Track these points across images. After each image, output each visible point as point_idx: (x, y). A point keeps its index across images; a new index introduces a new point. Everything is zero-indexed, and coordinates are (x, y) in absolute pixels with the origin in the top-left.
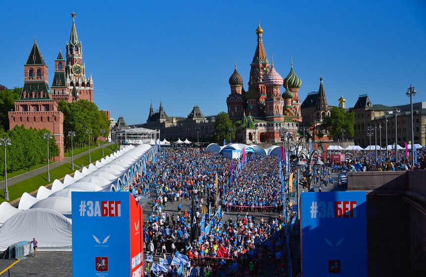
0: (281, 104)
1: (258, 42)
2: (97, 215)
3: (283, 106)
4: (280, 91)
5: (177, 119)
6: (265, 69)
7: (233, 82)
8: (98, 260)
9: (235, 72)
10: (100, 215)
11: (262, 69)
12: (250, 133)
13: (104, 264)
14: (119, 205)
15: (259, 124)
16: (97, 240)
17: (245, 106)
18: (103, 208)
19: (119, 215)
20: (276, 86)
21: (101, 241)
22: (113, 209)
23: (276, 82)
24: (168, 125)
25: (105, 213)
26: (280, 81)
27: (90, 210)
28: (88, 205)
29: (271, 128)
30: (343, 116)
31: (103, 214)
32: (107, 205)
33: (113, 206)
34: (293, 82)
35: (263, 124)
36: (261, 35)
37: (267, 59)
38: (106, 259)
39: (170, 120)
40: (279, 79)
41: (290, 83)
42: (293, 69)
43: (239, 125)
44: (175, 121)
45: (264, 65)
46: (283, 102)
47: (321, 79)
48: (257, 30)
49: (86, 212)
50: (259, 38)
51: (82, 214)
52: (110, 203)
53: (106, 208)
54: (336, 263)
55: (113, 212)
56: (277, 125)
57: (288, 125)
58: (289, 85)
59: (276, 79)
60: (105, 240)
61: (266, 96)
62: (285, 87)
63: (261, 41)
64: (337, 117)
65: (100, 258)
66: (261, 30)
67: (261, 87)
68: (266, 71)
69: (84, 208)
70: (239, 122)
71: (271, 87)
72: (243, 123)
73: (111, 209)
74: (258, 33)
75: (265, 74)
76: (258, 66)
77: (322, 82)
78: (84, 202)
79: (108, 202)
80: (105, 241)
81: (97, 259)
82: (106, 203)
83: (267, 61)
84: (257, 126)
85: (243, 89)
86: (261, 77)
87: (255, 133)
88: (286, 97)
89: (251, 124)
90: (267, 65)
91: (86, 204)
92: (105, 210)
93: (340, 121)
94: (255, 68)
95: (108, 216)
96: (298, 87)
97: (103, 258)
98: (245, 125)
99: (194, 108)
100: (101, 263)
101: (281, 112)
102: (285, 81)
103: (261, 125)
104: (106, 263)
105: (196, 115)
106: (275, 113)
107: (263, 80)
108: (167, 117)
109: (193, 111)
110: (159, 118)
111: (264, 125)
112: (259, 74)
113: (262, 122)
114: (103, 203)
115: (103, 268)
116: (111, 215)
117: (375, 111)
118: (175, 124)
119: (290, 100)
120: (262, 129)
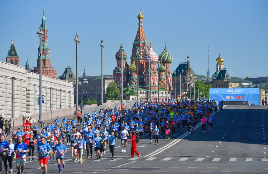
0: (156, 77)
1: (140, 25)
4: (156, 66)
6: (144, 48)
7: (119, 57)
11: (143, 47)
15: (139, 92)
17: (129, 76)
20: (152, 62)
23: (153, 59)
26: (156, 58)
29: (148, 95)
34: (166, 58)
35: (142, 92)
36: (141, 20)
40: (155, 57)
41: (163, 60)
42: (167, 48)
45: (144, 44)
46: (158, 75)
47: (188, 58)
48: (138, 16)
50: (140, 22)
56: (153, 93)
57: (162, 93)
58: (164, 61)
59: (153, 57)
61: (145, 69)
62: (160, 63)
63: (142, 24)
66: (142, 16)
67: (141, 62)
68: (145, 50)
70: (124, 90)
71: (148, 63)
72: (127, 90)
74: (139, 18)
75: (145, 52)
76: (139, 45)
77: (189, 59)
83: (146, 41)
85: (126, 63)
86: (142, 54)
88: (161, 71)
89: (134, 92)
90: (146, 44)
94: (136, 46)
96: (170, 62)
98: (129, 92)
99: (66, 69)
101: (156, 83)
102: (160, 57)
105: (69, 76)
106: (152, 83)
107: (143, 56)
109: (65, 72)
111: (144, 93)
112: (139, 51)
113: (142, 90)
117: (232, 82)
119: (163, 73)
120: (142, 95)
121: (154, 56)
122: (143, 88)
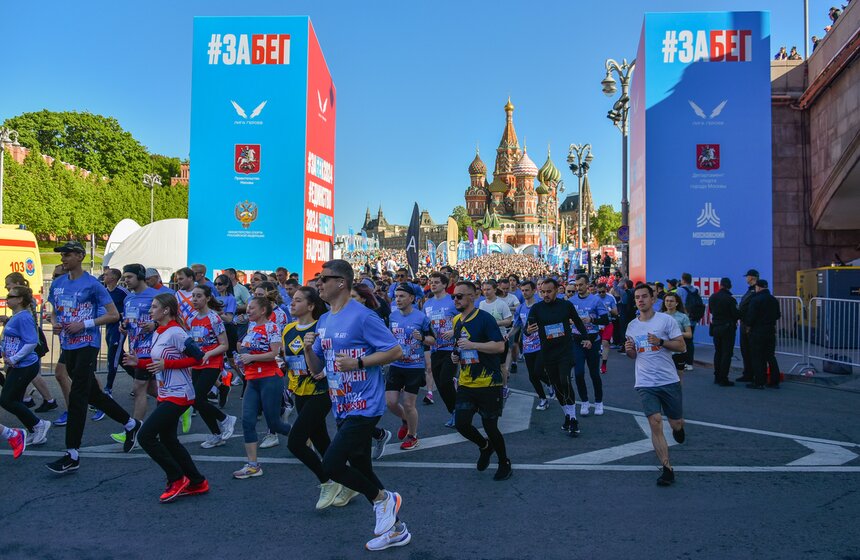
0: (534, 200)
1: (507, 122)
2: (243, 61)
3: (537, 203)
4: (533, 183)
5: (400, 227)
6: (515, 156)
7: (473, 171)
8: (240, 151)
9: (477, 158)
10: (248, 62)
11: (512, 155)
12: (494, 235)
13: (252, 159)
14: (287, 43)
15: (505, 224)
16: (241, 112)
17: (489, 201)
18: (254, 48)
19: (287, 61)
20: (528, 176)
21: (249, 112)
22: (274, 49)
23: (528, 171)
24: (388, 235)
25: (258, 58)
26: (533, 170)
27: (229, 52)
28: (226, 42)
29: (521, 230)
30: (613, 217)
31: (254, 60)
32: (262, 43)
33: (275, 43)
34: (550, 174)
35: (510, 224)
36: (511, 113)
37: (517, 142)
38: (257, 149)
39: (391, 228)
40: (532, 168)
41: (545, 176)
42: (550, 159)
43: (481, 225)
44: (397, 230)
45: (514, 150)
46: (537, 197)
48: (506, 106)
49: (220, 57)
50: (508, 116)
51: (213, 60)
52: (270, 38)
53: (261, 49)
54: (712, 151)
55: (275, 55)
56: (528, 226)
59: (529, 168)
60: (254, 111)
61: (515, 189)
62: (540, 181)
63: (511, 119)
64: (604, 216)
65: (244, 147)
66: (512, 107)
67: (510, 178)
68: (516, 159)
69: (217, 48)
70: (481, 221)
71: (521, 178)
72: (485, 222)
73: (271, 49)
74: (507, 110)
75: (515, 162)
76: (507, 152)
77: (586, 175)
78: (219, 36)
79: (265, 36)
80: (257, 112)
81: (239, 148)
82: (261, 37)
83: (518, 146)
84: (503, 226)
85: (486, 181)
86: (510, 165)
87: (500, 235)
88: (540, 192)
89: (496, 224)
90: (518, 151)
91: (222, 41)
92: (258, 52)
93: (609, 222)
94: (502, 154)
95: (264, 63)
96: (556, 181)
97: (251, 147)
98: (487, 225)
99: (422, 213)
100: (246, 156)
101: (534, 210)
102: (540, 172)
103: (508, 226)
104: (257, 156)
105: (425, 222)
106: (526, 211)
107: (512, 169)
108: (387, 225)
110: (377, 225)
111: (513, 226)
112: (506, 162)
113: (510, 222)
114: (255, 38)
115: (250, 167)
116: (271, 61)
118: (398, 234)
119: (545, 196)
120: (511, 230)
121: (530, 166)
122: (514, 219)
